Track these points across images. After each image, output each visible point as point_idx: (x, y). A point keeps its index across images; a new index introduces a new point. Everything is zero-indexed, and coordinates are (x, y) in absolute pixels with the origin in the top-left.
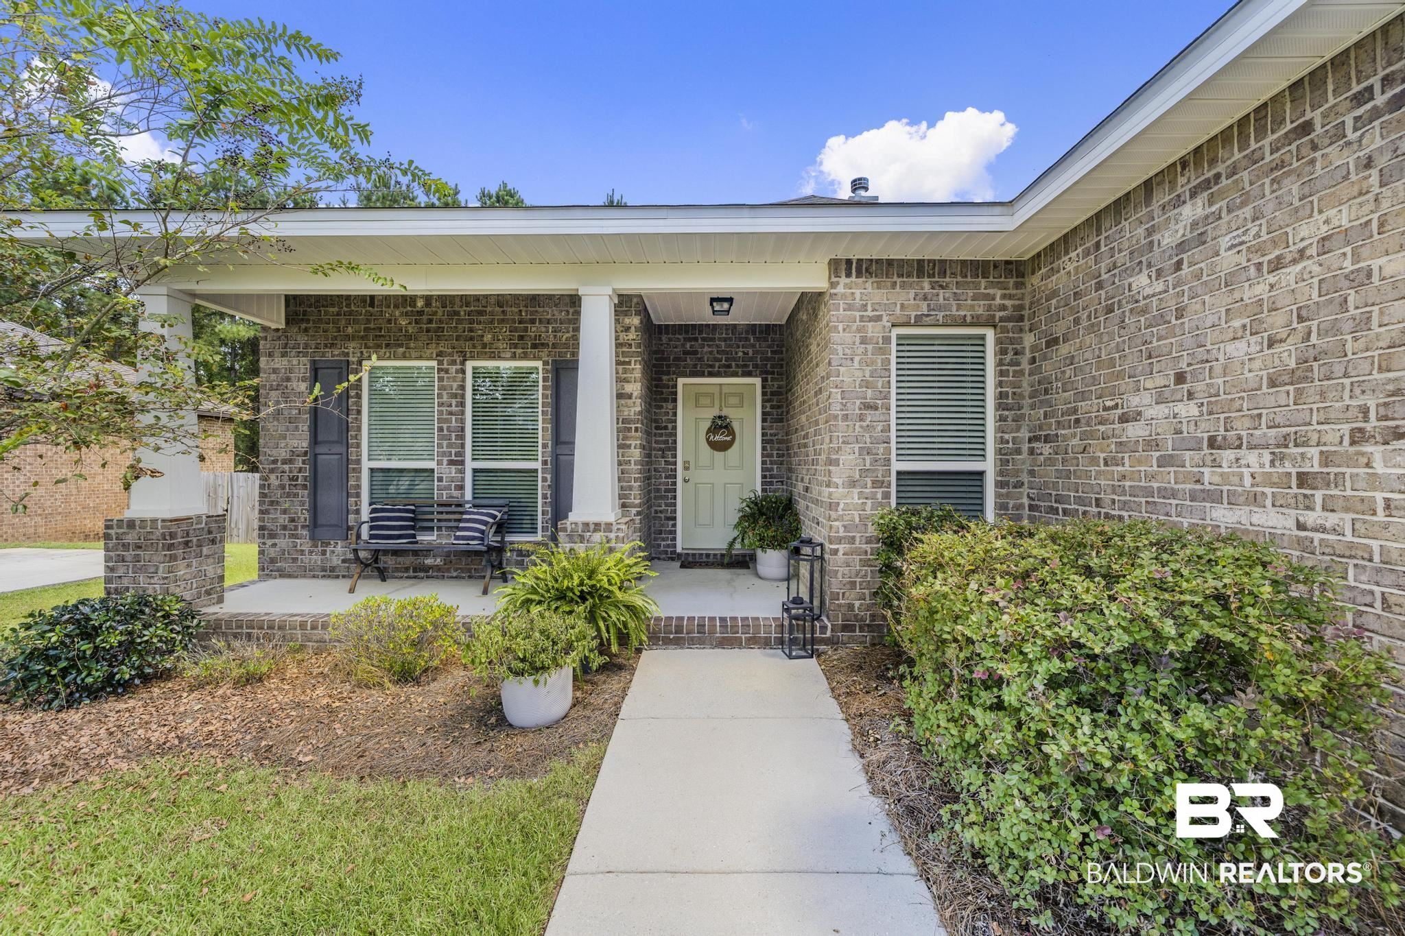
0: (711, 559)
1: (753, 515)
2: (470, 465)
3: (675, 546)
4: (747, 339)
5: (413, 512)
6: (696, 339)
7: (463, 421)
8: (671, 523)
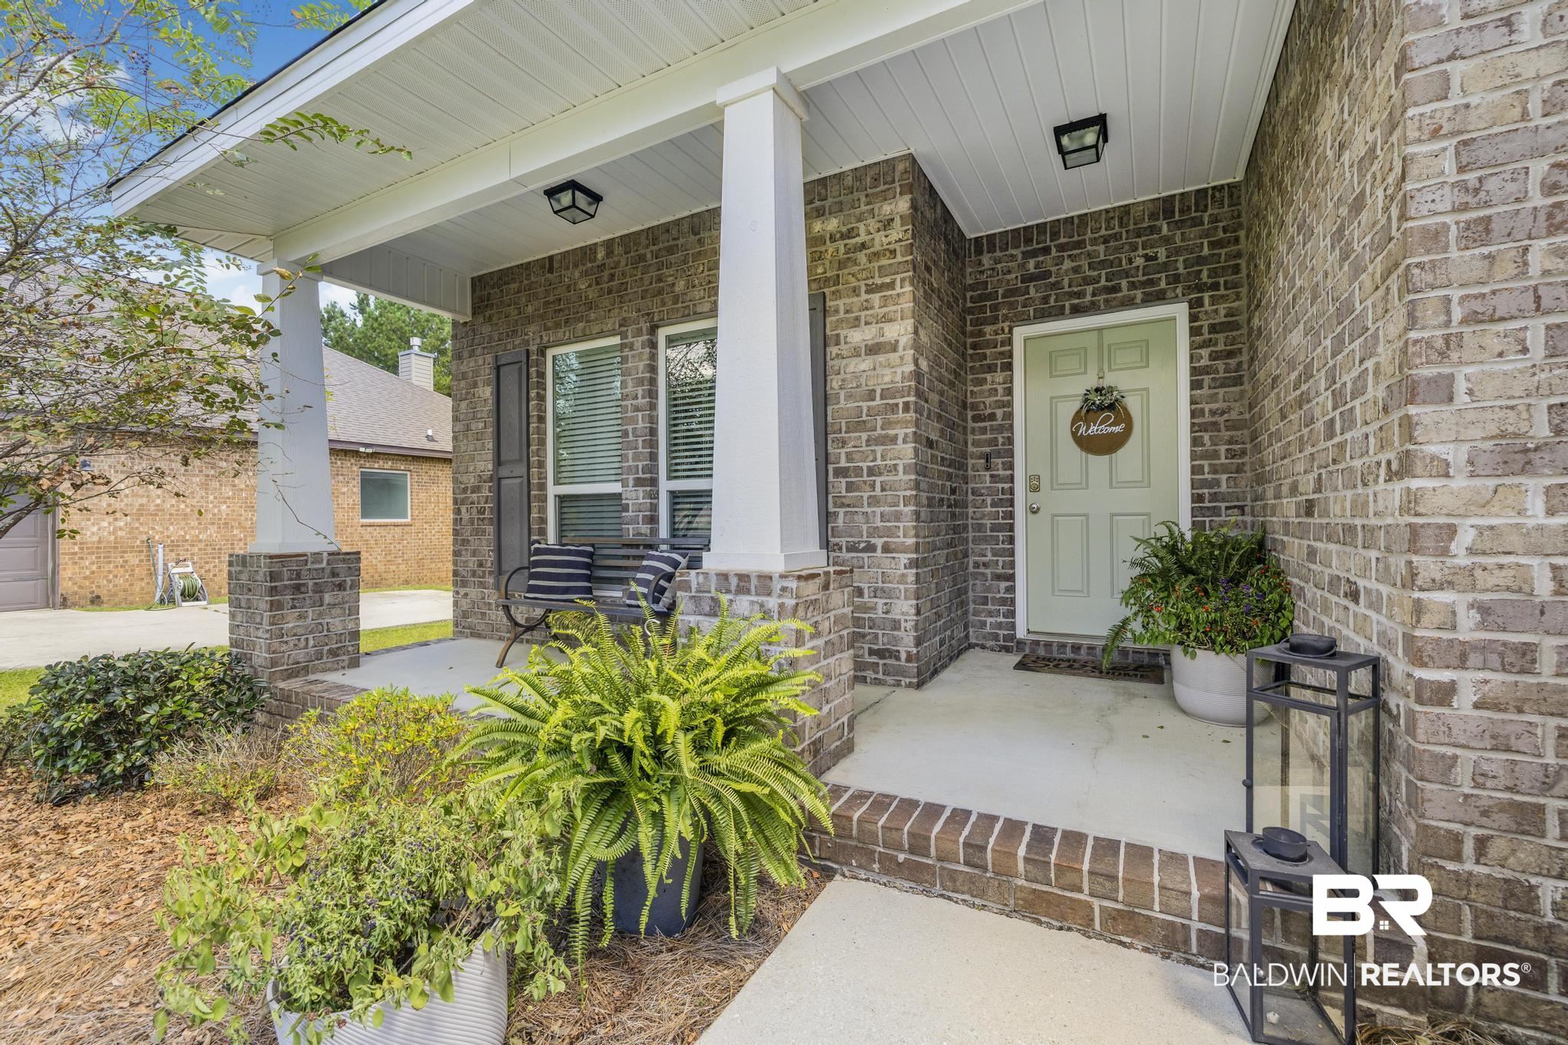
0: (1083, 655)
1: (1164, 573)
2: (665, 486)
3: (1013, 626)
4: (1153, 230)
5: (591, 555)
6: (1046, 251)
7: (653, 420)
8: (1003, 585)
